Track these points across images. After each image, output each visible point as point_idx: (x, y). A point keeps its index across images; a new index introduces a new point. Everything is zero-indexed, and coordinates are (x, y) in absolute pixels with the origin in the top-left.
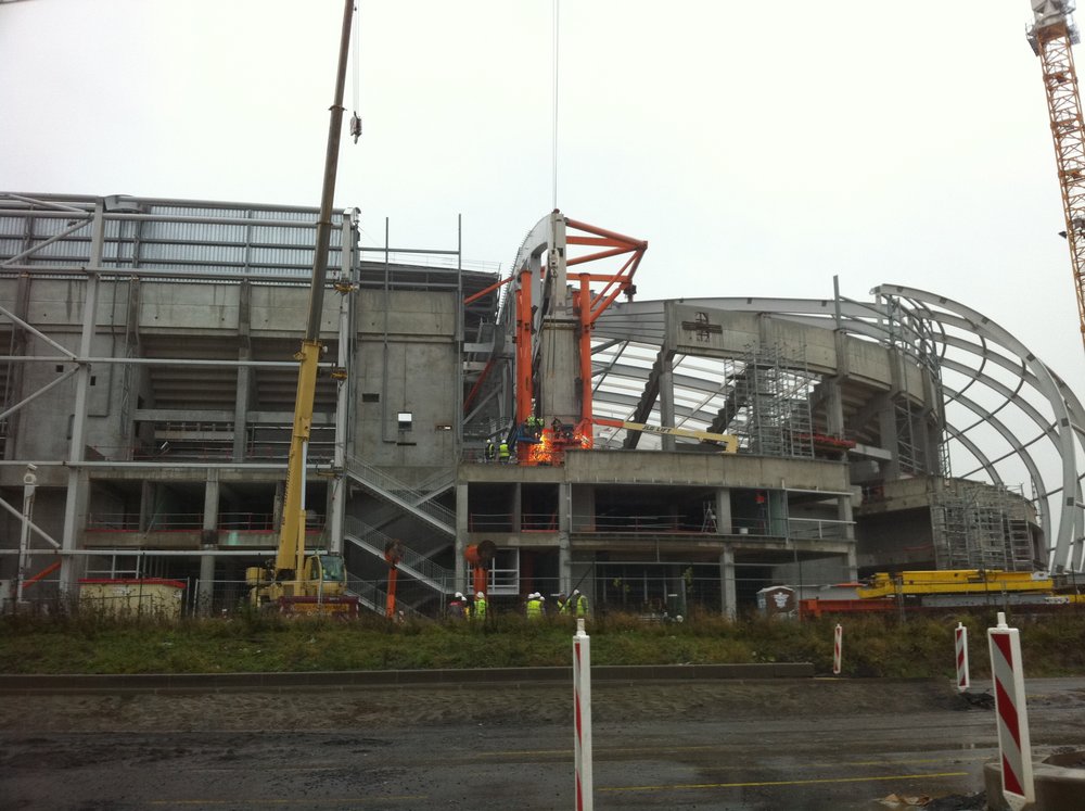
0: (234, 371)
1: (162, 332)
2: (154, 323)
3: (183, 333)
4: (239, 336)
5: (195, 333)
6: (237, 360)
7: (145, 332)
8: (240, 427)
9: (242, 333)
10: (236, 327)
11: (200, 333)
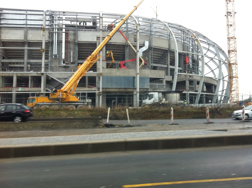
0: (24, 50)
1: (7, 41)
2: (4, 39)
3: (12, 41)
4: (24, 42)
5: (14, 41)
6: (24, 47)
7: (2, 41)
8: (26, 63)
9: (25, 41)
10: (24, 39)
11: (16, 41)
